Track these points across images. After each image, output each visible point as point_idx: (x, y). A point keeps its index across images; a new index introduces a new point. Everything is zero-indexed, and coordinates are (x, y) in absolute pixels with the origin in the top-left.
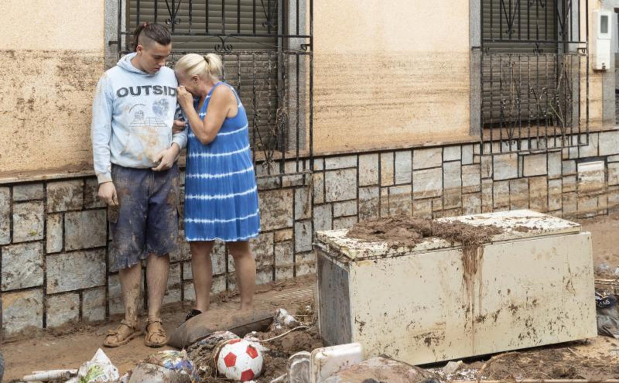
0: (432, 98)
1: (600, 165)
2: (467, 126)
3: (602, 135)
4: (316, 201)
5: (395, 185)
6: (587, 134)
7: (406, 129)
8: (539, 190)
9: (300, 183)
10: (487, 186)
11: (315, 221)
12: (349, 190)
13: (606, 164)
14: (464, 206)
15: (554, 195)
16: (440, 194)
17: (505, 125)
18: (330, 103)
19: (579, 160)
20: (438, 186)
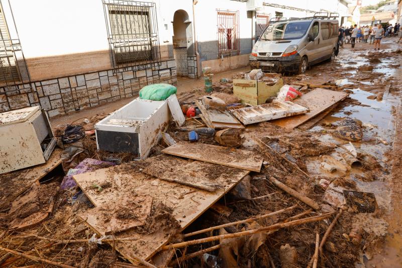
0: (91, 56)
1: (169, 71)
2: (110, 64)
3: (168, 62)
4: (40, 96)
5: (78, 86)
6: (161, 62)
7: (80, 68)
8: (144, 81)
9: (30, 91)
10: (121, 82)
11: (41, 103)
12: (55, 91)
13: (171, 70)
14: (111, 89)
15: (150, 82)
16: (100, 87)
17: (124, 63)
18: (40, 63)
19: (159, 70)
20: (99, 85)
